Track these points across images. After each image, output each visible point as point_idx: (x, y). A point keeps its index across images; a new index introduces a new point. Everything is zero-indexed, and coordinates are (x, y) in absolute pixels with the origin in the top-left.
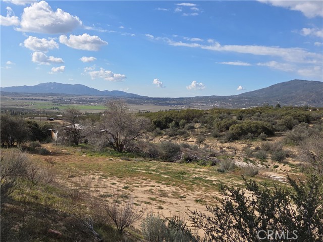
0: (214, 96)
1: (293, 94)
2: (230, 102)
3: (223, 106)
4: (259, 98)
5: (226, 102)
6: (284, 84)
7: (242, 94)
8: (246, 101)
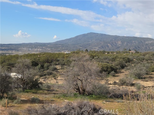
0: (37, 43)
1: (90, 42)
2: (49, 47)
3: (44, 50)
4: (68, 45)
5: (46, 47)
6: (84, 35)
7: (57, 42)
8: (60, 47)
